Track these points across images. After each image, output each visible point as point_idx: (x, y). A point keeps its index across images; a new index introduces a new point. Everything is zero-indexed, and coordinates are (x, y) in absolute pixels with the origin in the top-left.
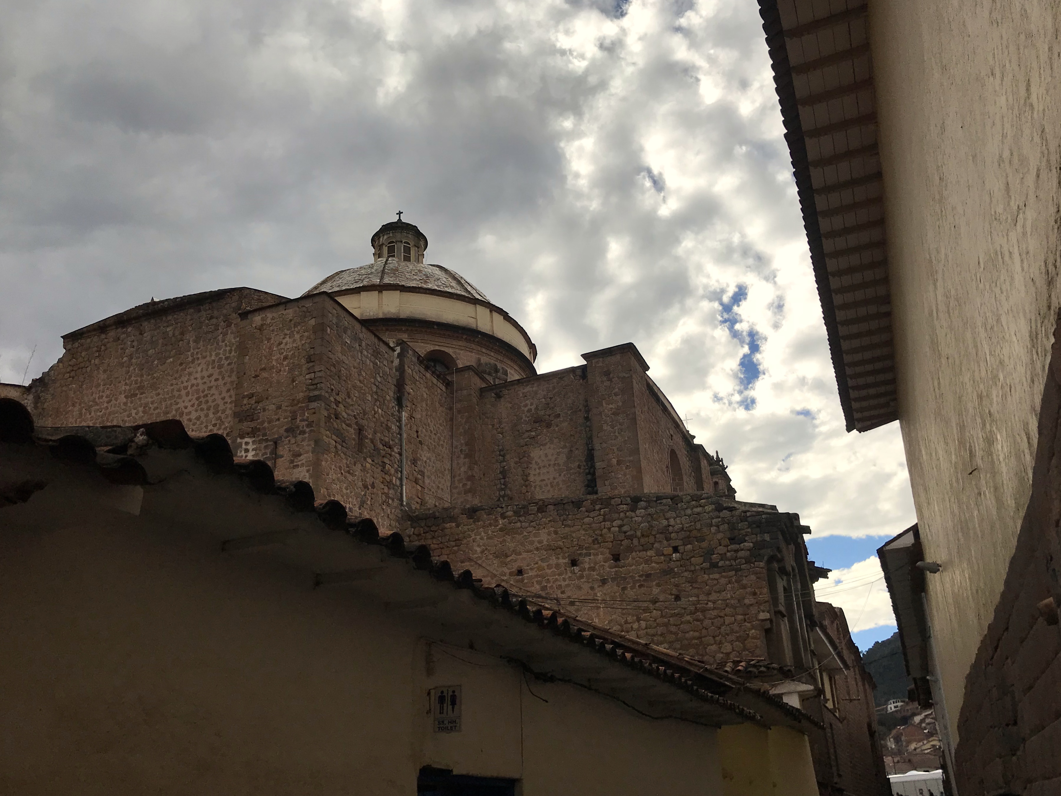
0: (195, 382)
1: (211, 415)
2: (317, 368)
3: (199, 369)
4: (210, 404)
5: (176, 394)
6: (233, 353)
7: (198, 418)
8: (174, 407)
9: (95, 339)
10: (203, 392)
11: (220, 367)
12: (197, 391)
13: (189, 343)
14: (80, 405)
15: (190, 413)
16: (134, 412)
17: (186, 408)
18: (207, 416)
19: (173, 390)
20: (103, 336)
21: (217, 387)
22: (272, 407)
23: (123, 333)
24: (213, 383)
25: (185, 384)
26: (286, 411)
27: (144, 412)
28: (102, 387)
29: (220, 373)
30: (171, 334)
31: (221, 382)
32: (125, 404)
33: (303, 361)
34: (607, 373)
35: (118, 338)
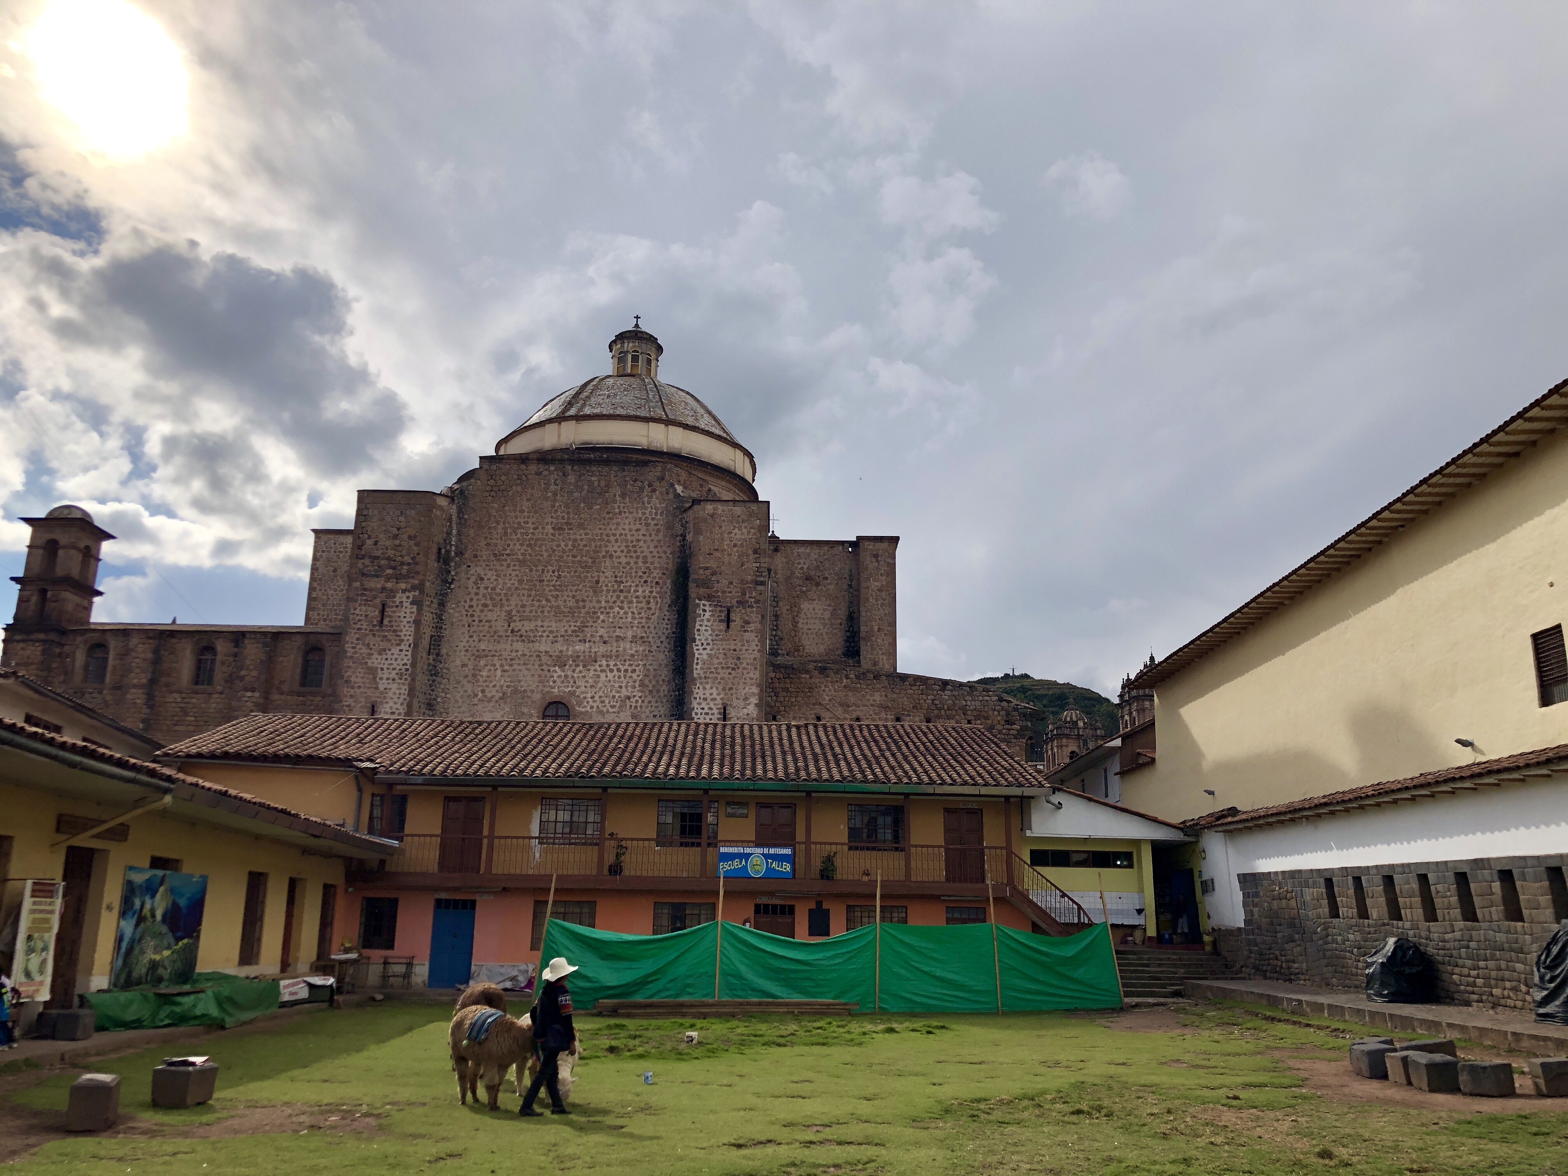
0: (623, 532)
1: (640, 564)
2: (762, 560)
3: (627, 522)
4: (638, 554)
5: (606, 538)
6: (658, 517)
7: (628, 563)
8: (604, 549)
9: (515, 467)
10: (632, 541)
11: (647, 525)
12: (626, 541)
13: (615, 496)
14: (504, 523)
15: (619, 557)
16: (563, 544)
17: (615, 552)
18: (636, 563)
19: (602, 534)
20: (523, 467)
21: (645, 542)
22: (726, 582)
23: (546, 470)
24: (641, 537)
25: (613, 532)
26: (736, 587)
27: (573, 546)
28: (526, 514)
29: (647, 530)
30: (596, 484)
31: (648, 538)
32: (553, 535)
33: (750, 552)
34: (876, 556)
35: (540, 473)
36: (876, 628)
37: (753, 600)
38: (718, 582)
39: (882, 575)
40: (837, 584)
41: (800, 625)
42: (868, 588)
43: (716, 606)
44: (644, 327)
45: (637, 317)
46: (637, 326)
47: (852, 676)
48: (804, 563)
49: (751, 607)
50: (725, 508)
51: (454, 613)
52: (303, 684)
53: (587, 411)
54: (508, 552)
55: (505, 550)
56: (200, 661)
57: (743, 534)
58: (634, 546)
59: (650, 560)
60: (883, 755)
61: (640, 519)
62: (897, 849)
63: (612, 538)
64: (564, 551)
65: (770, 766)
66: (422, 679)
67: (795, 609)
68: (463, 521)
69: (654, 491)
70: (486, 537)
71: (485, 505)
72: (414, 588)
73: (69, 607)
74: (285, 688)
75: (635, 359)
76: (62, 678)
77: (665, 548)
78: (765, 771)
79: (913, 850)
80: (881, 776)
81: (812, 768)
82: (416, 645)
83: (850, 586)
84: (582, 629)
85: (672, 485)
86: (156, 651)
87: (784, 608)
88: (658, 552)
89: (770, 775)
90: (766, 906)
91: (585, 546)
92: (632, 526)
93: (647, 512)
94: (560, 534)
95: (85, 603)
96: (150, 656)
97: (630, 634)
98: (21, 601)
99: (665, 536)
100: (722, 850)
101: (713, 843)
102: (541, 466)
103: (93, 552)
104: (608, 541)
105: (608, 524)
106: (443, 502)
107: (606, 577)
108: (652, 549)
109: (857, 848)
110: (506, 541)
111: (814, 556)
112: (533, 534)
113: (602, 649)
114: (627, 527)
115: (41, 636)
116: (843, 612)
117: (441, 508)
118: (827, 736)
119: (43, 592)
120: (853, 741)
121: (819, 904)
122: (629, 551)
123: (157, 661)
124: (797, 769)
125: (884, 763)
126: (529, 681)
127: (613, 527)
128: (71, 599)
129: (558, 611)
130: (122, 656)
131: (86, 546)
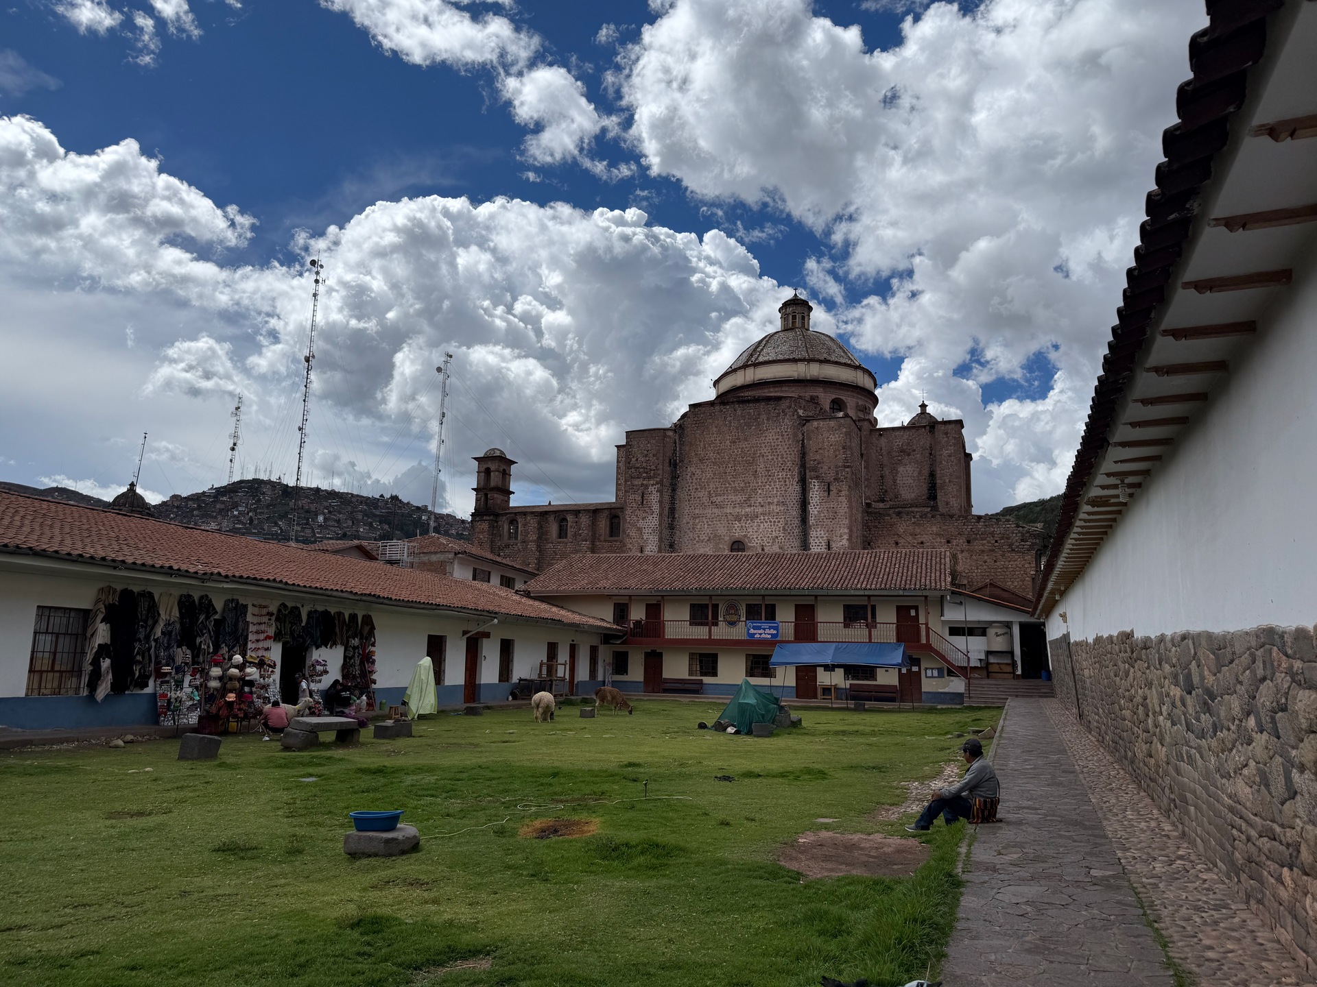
0: (769, 441)
1: (780, 459)
3: (771, 435)
4: (778, 453)
5: (759, 446)
6: (789, 430)
7: (773, 459)
8: (758, 452)
10: (774, 446)
11: (782, 435)
12: (771, 446)
13: (763, 420)
14: (704, 442)
15: (767, 456)
16: (736, 451)
17: (765, 453)
18: (777, 459)
19: (757, 443)
21: (782, 446)
22: (826, 467)
24: (779, 443)
25: (763, 441)
26: (833, 470)
27: (742, 451)
28: (715, 435)
29: (783, 439)
31: (783, 443)
32: (730, 446)
33: (841, 448)
34: (946, 434)
36: (947, 481)
37: (843, 477)
38: (822, 468)
39: (950, 446)
40: (921, 453)
41: (898, 482)
42: (942, 456)
43: (821, 482)
44: (799, 296)
46: (795, 296)
48: (899, 442)
49: (843, 481)
50: (824, 423)
51: (681, 494)
52: (611, 536)
54: (707, 458)
55: (705, 457)
56: (561, 526)
57: (835, 438)
58: (776, 449)
59: (785, 456)
63: (763, 445)
64: (737, 455)
66: (666, 532)
67: (894, 471)
68: (682, 443)
69: (786, 415)
70: (695, 451)
71: (693, 431)
72: (657, 483)
73: (499, 501)
74: (602, 538)
75: (794, 317)
76: (499, 538)
77: (793, 449)
79: (880, 625)
82: (661, 515)
83: (931, 454)
84: (748, 499)
85: (796, 410)
86: (539, 523)
87: (887, 471)
88: (789, 451)
91: (748, 451)
92: (774, 437)
94: (734, 445)
95: (506, 498)
96: (537, 525)
97: (776, 500)
98: (477, 500)
99: (793, 441)
103: (507, 472)
104: (761, 447)
105: (761, 437)
106: (670, 433)
107: (761, 468)
108: (786, 449)
110: (705, 451)
111: (906, 437)
112: (720, 446)
113: (761, 510)
114: (771, 438)
115: (488, 518)
116: (926, 472)
117: (670, 437)
119: (486, 495)
122: (773, 452)
123: (540, 527)
126: (722, 531)
127: (763, 439)
128: (498, 497)
129: (735, 490)
130: (525, 525)
131: (504, 470)
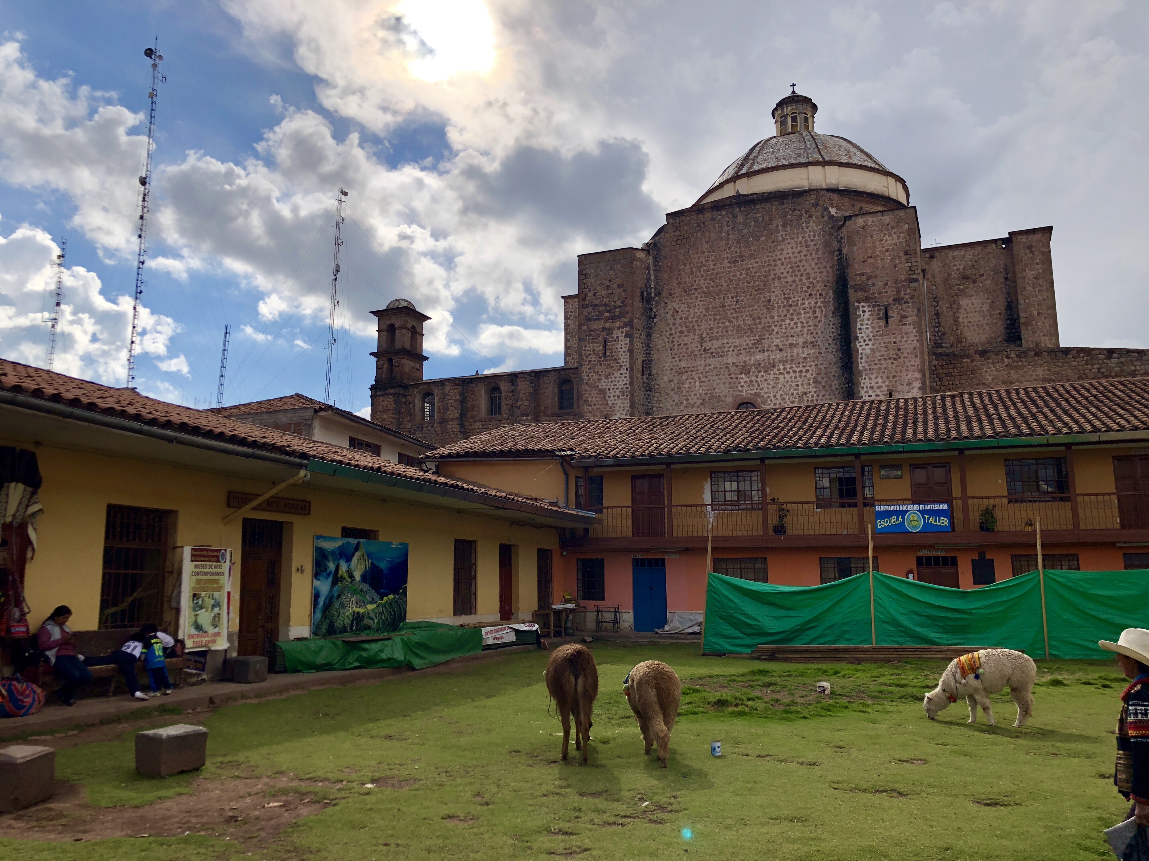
0: (787, 256)
1: (804, 280)
2: (913, 260)
3: (789, 247)
4: (802, 272)
5: (773, 263)
6: (817, 238)
7: (794, 282)
8: (772, 273)
9: (694, 217)
10: (795, 263)
11: (807, 246)
12: (791, 263)
13: (777, 226)
14: (690, 265)
15: (786, 278)
16: (738, 274)
17: (782, 273)
18: (801, 280)
19: (769, 260)
20: (701, 216)
21: (807, 261)
22: (880, 284)
23: (719, 215)
24: (803, 258)
25: (779, 257)
26: (892, 287)
27: (747, 274)
28: (706, 254)
29: (808, 251)
30: (761, 219)
31: (809, 257)
32: (730, 267)
33: (902, 254)
34: (1030, 248)
35: (715, 219)
36: (1036, 313)
37: (908, 296)
38: (874, 285)
39: (1037, 264)
40: (993, 279)
41: (961, 320)
42: (1024, 278)
43: (874, 306)
44: (799, 92)
45: (793, 85)
46: (794, 92)
47: (1013, 355)
48: (960, 265)
49: (907, 302)
50: (874, 219)
51: (659, 341)
52: (561, 408)
53: (756, 167)
54: (695, 287)
55: (693, 285)
56: (492, 398)
57: (893, 239)
58: (798, 266)
59: (812, 276)
60: (1041, 412)
61: (801, 242)
62: (1062, 499)
63: (779, 263)
64: (739, 280)
65: (920, 429)
66: (640, 395)
67: (954, 306)
68: (658, 268)
69: (811, 216)
70: (677, 278)
71: (674, 252)
72: (625, 325)
73: (407, 369)
74: (549, 412)
75: (794, 119)
76: (409, 418)
77: (825, 264)
78: (915, 433)
79: (1079, 499)
80: (1037, 429)
81: (963, 427)
82: (632, 369)
83: (1006, 279)
84: (760, 341)
85: (826, 209)
86: (462, 394)
87: (944, 306)
88: (819, 268)
89: (920, 436)
90: (928, 559)
91: (756, 272)
92: (794, 250)
93: (806, 235)
94: (735, 266)
95: (418, 366)
96: (458, 397)
97: (801, 340)
98: (378, 368)
99: (824, 253)
100: (878, 508)
101: (870, 503)
102: (715, 212)
103: (418, 330)
104: (775, 265)
105: (774, 251)
106: (641, 255)
107: (777, 295)
108: (813, 266)
109: (1016, 501)
110: (692, 278)
111: (968, 257)
112: (714, 269)
113: (779, 356)
114: (790, 251)
115: (392, 391)
116: (1001, 304)
117: (640, 260)
118: (982, 401)
119: (390, 361)
120: (1008, 403)
121: (982, 554)
122: (794, 272)
123: (463, 401)
124: (948, 430)
125: (1041, 418)
126: (721, 388)
127: (778, 253)
128: (407, 364)
129: (739, 330)
130: (442, 400)
131: (413, 327)
